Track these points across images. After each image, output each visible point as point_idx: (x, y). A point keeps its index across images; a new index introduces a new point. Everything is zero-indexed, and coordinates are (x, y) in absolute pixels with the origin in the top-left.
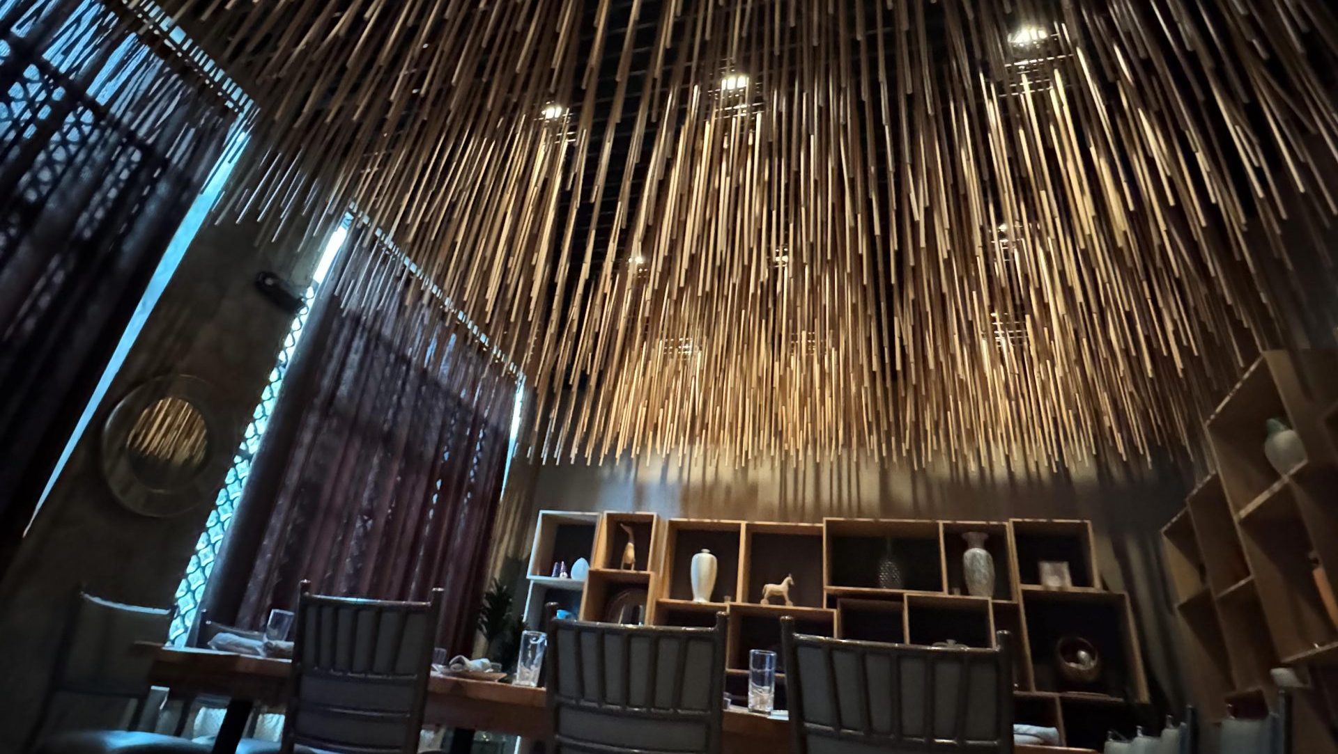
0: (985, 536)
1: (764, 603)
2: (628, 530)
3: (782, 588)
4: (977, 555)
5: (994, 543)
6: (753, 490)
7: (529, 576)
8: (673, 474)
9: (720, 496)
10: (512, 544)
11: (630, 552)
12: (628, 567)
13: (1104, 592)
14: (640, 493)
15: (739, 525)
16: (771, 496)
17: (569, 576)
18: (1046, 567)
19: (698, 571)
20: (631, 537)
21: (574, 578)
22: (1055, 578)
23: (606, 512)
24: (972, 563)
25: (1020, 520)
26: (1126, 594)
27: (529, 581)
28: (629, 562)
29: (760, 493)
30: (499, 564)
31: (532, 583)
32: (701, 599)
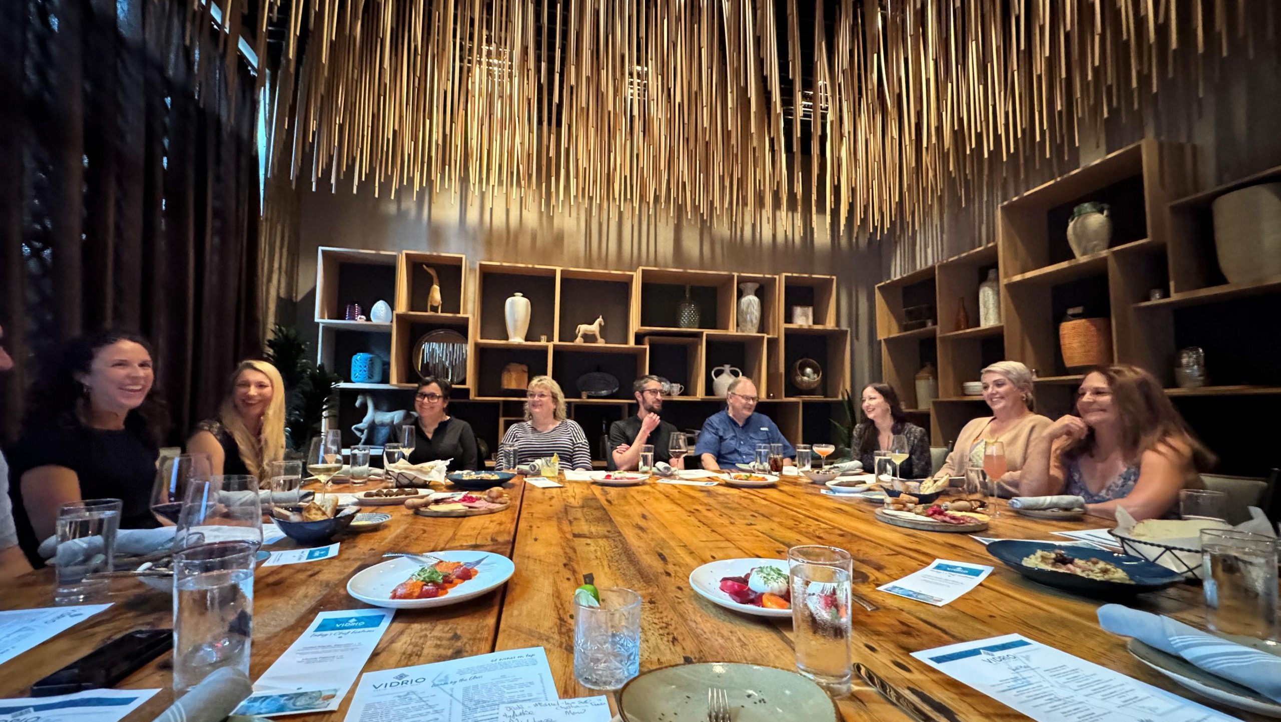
0: (757, 286)
1: (579, 341)
2: (432, 272)
3: (594, 328)
4: (751, 301)
5: (763, 291)
6: (559, 239)
7: (317, 319)
8: (473, 215)
9: (525, 241)
10: (283, 285)
11: (436, 294)
12: (434, 309)
13: (837, 329)
14: (436, 233)
15: (555, 271)
16: (576, 244)
17: (368, 319)
18: (798, 311)
19: (513, 313)
20: (435, 279)
21: (375, 321)
22: (803, 319)
23: (404, 252)
24: (748, 307)
25: (790, 274)
26: (849, 330)
27: (318, 324)
28: (435, 305)
29: (566, 240)
30: (272, 307)
31: (321, 326)
32: (517, 338)
